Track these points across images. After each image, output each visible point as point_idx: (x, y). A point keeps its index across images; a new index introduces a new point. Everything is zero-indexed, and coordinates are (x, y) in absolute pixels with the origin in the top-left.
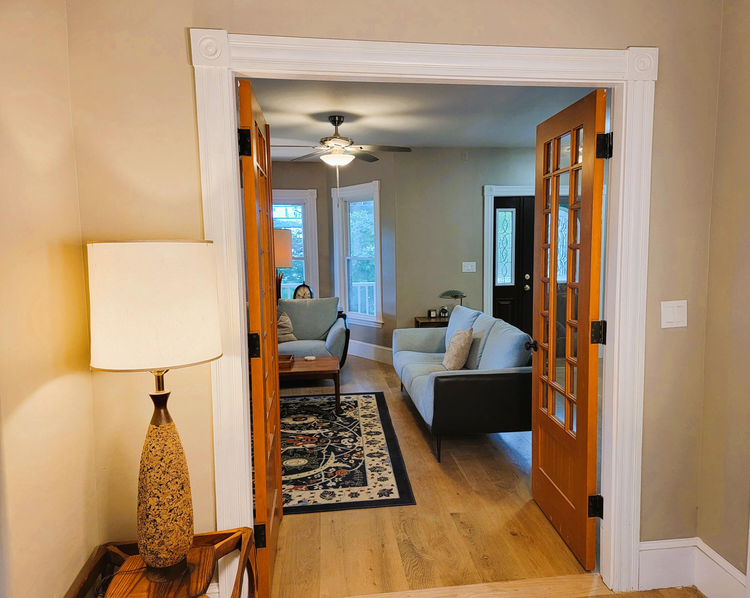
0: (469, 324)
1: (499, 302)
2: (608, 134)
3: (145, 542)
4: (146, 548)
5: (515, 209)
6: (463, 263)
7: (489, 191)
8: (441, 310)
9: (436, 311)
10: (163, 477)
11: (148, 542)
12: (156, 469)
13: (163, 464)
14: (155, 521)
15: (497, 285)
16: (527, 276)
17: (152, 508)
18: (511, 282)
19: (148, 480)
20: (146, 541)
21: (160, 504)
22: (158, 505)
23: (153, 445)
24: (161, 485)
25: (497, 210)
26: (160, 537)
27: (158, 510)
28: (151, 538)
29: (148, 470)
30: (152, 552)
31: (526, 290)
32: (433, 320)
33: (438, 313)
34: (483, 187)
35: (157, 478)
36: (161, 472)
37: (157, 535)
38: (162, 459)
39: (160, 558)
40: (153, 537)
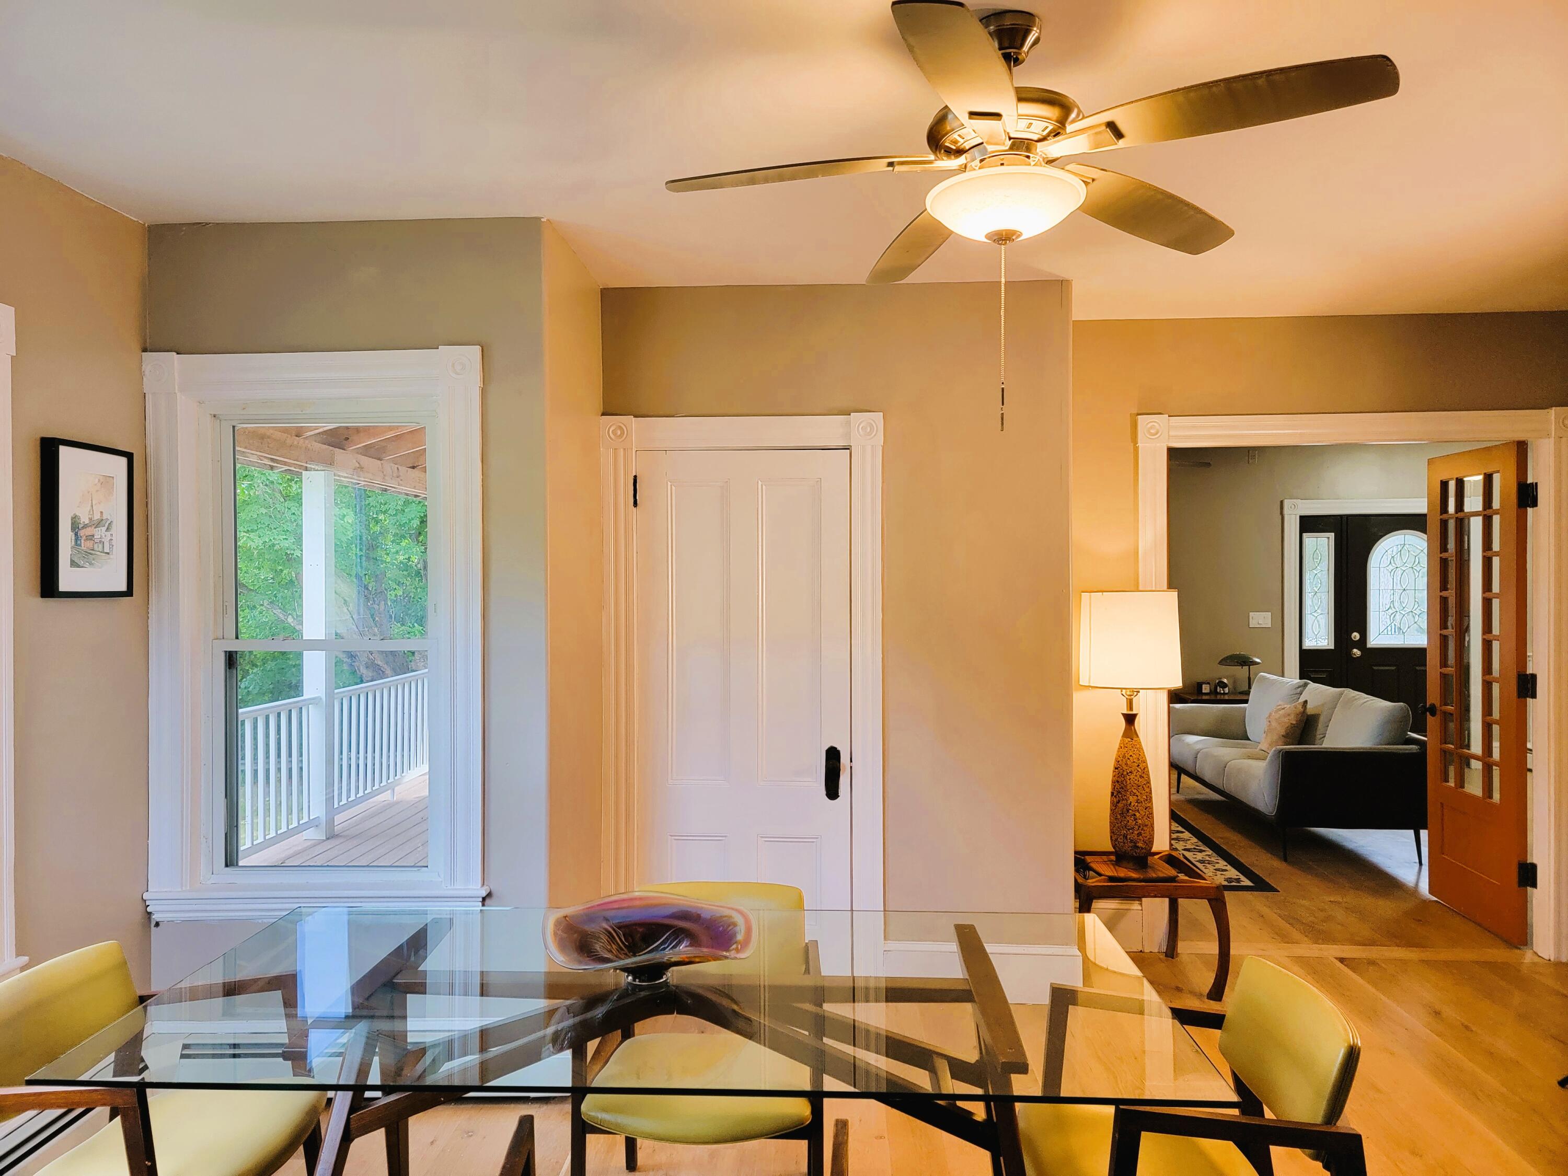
0: (1292, 697)
1: (1309, 674)
2: (1530, 483)
3: (1125, 832)
4: (1126, 837)
5: (1333, 534)
6: (1250, 613)
7: (1291, 508)
8: (1218, 683)
9: (1208, 683)
10: (1140, 780)
11: (1128, 832)
12: (1135, 773)
13: (1139, 770)
14: (1135, 815)
15: (1304, 647)
16: (1356, 636)
17: (1132, 804)
18: (1328, 644)
19: (1128, 782)
20: (1127, 832)
21: (1139, 801)
22: (1137, 802)
23: (1130, 754)
24: (1139, 786)
25: (1304, 535)
26: (1139, 829)
27: (1137, 806)
28: (1130, 829)
29: (1127, 773)
30: (1131, 841)
31: (1355, 656)
32: (1205, 697)
33: (1213, 687)
34: (1282, 502)
35: (1136, 780)
36: (1138, 776)
37: (1137, 827)
38: (1138, 766)
39: (1138, 847)
40: (1132, 829)
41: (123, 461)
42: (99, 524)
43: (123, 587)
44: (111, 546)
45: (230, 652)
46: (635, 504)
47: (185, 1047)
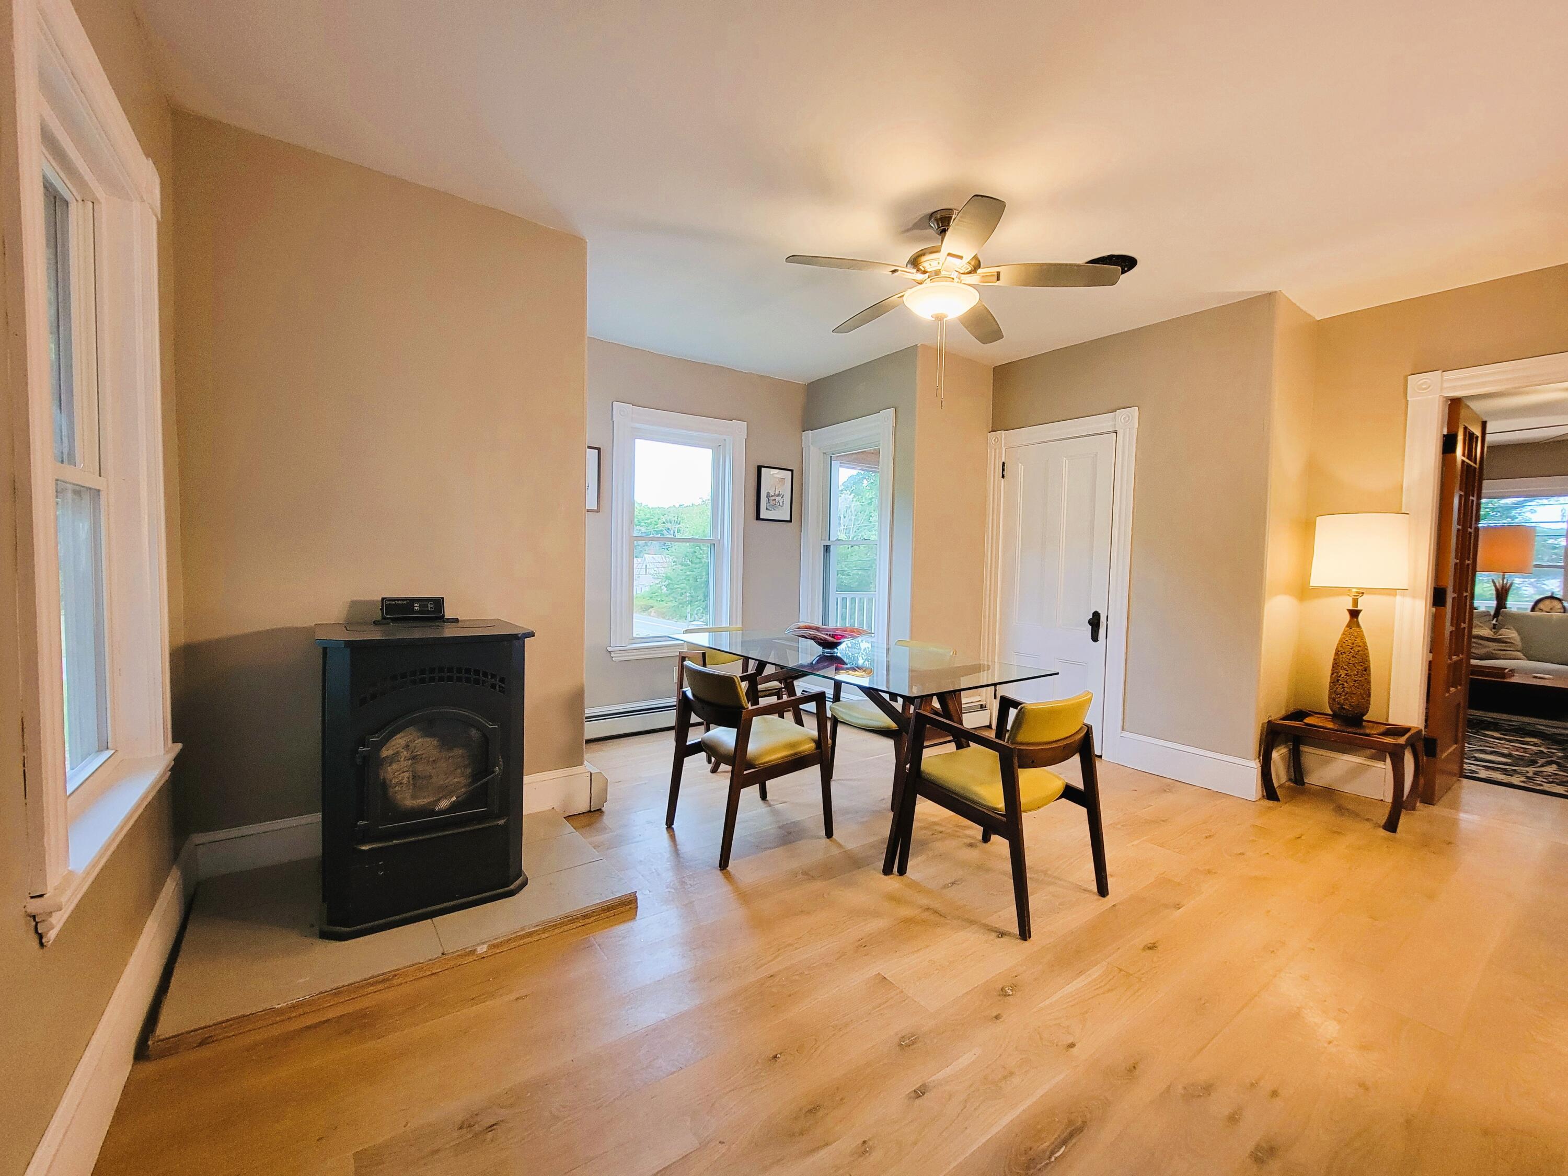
3: (1334, 696)
10: (1352, 660)
11: (1337, 696)
12: (1347, 654)
13: (1353, 652)
19: (1341, 659)
23: (1346, 639)
24: (1350, 664)
26: (1346, 695)
27: (1346, 678)
28: (1338, 694)
29: (1341, 653)
35: (1348, 659)
36: (1351, 656)
37: (1344, 693)
38: (1352, 649)
39: (1344, 708)
40: (1340, 694)
41: (790, 473)
42: (778, 495)
43: (789, 519)
44: (783, 503)
45: (827, 546)
46: (1003, 477)
47: (803, 691)
